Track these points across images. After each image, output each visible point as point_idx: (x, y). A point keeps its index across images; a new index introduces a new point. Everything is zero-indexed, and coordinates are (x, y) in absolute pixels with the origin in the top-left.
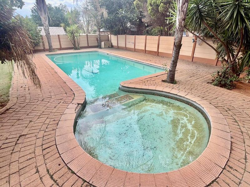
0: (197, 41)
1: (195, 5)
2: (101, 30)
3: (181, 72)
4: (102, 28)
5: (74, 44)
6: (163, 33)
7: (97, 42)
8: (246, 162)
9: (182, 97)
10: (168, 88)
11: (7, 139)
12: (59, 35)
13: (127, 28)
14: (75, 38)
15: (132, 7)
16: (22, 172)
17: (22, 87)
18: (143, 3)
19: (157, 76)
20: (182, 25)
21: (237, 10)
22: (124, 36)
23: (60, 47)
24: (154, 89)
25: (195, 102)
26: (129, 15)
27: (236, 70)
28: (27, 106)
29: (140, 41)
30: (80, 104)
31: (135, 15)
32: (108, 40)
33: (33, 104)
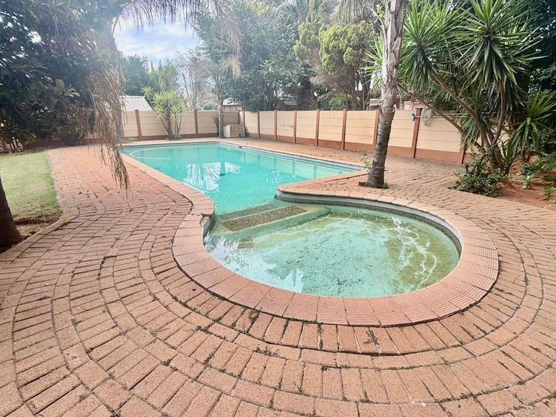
0: (421, 117)
1: (415, 44)
2: (226, 102)
3: (394, 172)
4: (227, 97)
5: (169, 130)
6: (353, 104)
7: (215, 125)
8: (527, 284)
9: (401, 206)
10: (373, 194)
11: (80, 261)
12: (137, 111)
13: (277, 100)
14: (173, 115)
15: (289, 57)
16: (126, 300)
17: (81, 193)
18: (311, 48)
19: (348, 178)
20: (394, 76)
21: (490, 50)
22: (273, 112)
23: (138, 136)
24: (347, 195)
25: (427, 213)
26: (283, 72)
27: (500, 162)
28: (101, 219)
29: (306, 122)
30: (206, 215)
31: (295, 72)
32: (238, 122)
33: (114, 216)
